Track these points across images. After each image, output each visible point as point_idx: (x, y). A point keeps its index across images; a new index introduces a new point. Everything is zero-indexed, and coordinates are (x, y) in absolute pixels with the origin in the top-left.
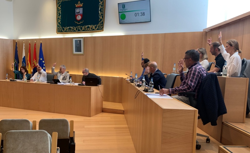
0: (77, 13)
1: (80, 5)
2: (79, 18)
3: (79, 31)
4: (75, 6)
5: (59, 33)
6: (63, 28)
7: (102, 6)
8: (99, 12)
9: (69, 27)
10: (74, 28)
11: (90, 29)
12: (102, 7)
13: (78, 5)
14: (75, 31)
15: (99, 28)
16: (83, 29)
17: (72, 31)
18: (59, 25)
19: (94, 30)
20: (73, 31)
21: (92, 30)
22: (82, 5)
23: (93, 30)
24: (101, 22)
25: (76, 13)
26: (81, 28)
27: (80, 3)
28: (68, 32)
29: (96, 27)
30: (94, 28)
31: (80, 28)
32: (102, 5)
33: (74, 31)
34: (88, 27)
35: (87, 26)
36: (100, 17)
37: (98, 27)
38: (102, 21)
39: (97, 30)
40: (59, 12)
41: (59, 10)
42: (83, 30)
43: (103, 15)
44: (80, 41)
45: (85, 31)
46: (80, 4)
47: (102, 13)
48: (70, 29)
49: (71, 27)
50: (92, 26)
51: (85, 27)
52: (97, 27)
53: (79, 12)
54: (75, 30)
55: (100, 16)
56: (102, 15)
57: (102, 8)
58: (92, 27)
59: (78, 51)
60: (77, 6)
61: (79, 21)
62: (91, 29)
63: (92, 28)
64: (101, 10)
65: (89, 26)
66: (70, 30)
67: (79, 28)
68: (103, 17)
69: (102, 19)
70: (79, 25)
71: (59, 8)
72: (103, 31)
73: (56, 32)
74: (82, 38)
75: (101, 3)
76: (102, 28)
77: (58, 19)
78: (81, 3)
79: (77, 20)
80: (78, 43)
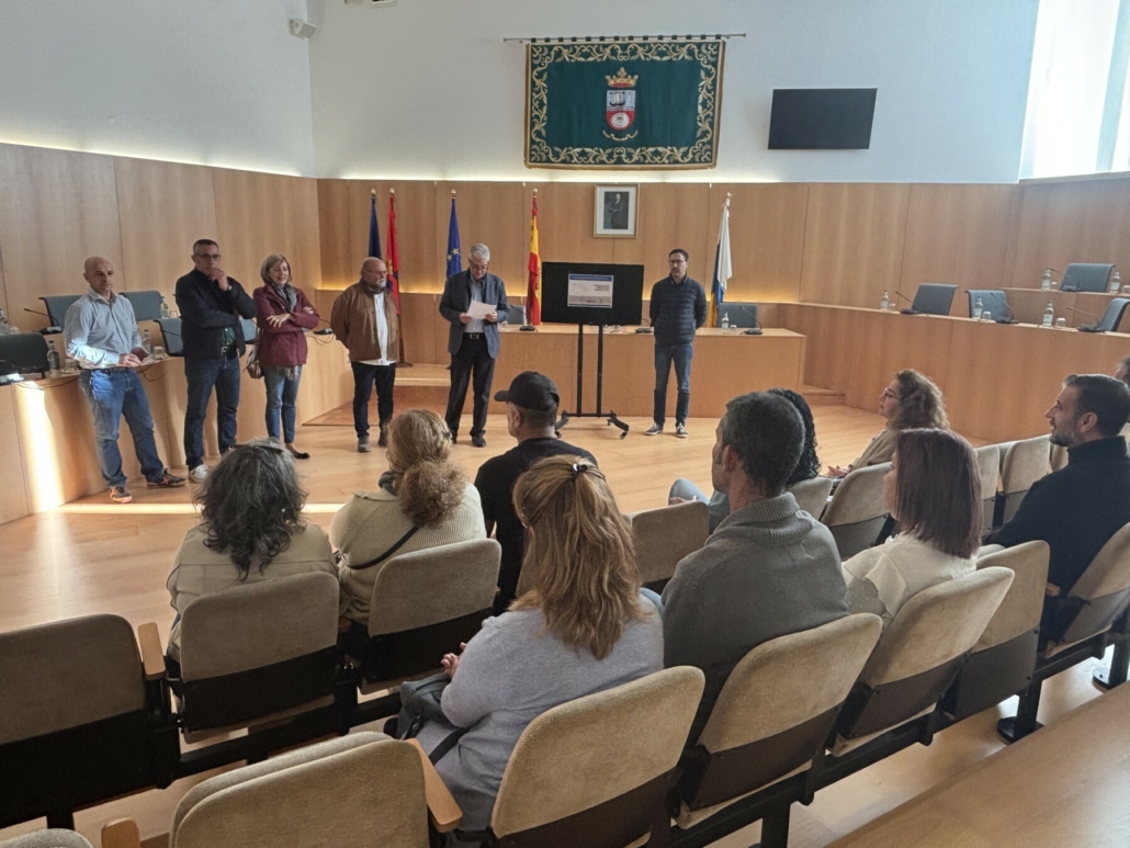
0: (613, 105)
1: (625, 81)
2: (621, 121)
3: (619, 163)
4: (606, 81)
5: (535, 167)
6: (554, 152)
7: (709, 91)
8: (700, 108)
9: (578, 150)
10: (599, 151)
11: (665, 160)
12: (710, 95)
13: (619, 81)
14: (602, 162)
15: (697, 157)
16: (635, 158)
17: (590, 163)
18: (538, 140)
19: (676, 162)
20: (596, 163)
21: (670, 163)
22: (632, 83)
23: (674, 164)
24: (705, 140)
25: (608, 105)
26: (630, 156)
27: (625, 74)
28: (576, 163)
29: (685, 154)
30: (678, 155)
31: (624, 156)
32: (710, 87)
33: (599, 164)
34: (657, 153)
35: (652, 149)
36: (700, 124)
37: (694, 154)
38: (709, 136)
39: (689, 163)
40: (536, 96)
41: (536, 89)
42: (637, 162)
43: (713, 118)
44: (625, 196)
45: (642, 164)
46: (626, 77)
47: (710, 112)
48: (583, 154)
49: (587, 150)
50: (672, 151)
51: (641, 151)
52: (690, 156)
53: (622, 104)
54: (604, 158)
55: (700, 121)
56: (710, 120)
57: (709, 98)
58: (669, 153)
59: (615, 226)
60: (612, 83)
61: (620, 133)
62: (668, 157)
63: (670, 155)
64: (704, 104)
65: (661, 149)
66: (582, 159)
67: (620, 154)
68: (711, 125)
69: (707, 132)
70: (620, 144)
71: (538, 82)
72: (714, 169)
73: (525, 161)
74: (635, 185)
75: (706, 82)
76: (708, 159)
77: (532, 118)
78: (631, 73)
79: (611, 129)
80: (617, 200)
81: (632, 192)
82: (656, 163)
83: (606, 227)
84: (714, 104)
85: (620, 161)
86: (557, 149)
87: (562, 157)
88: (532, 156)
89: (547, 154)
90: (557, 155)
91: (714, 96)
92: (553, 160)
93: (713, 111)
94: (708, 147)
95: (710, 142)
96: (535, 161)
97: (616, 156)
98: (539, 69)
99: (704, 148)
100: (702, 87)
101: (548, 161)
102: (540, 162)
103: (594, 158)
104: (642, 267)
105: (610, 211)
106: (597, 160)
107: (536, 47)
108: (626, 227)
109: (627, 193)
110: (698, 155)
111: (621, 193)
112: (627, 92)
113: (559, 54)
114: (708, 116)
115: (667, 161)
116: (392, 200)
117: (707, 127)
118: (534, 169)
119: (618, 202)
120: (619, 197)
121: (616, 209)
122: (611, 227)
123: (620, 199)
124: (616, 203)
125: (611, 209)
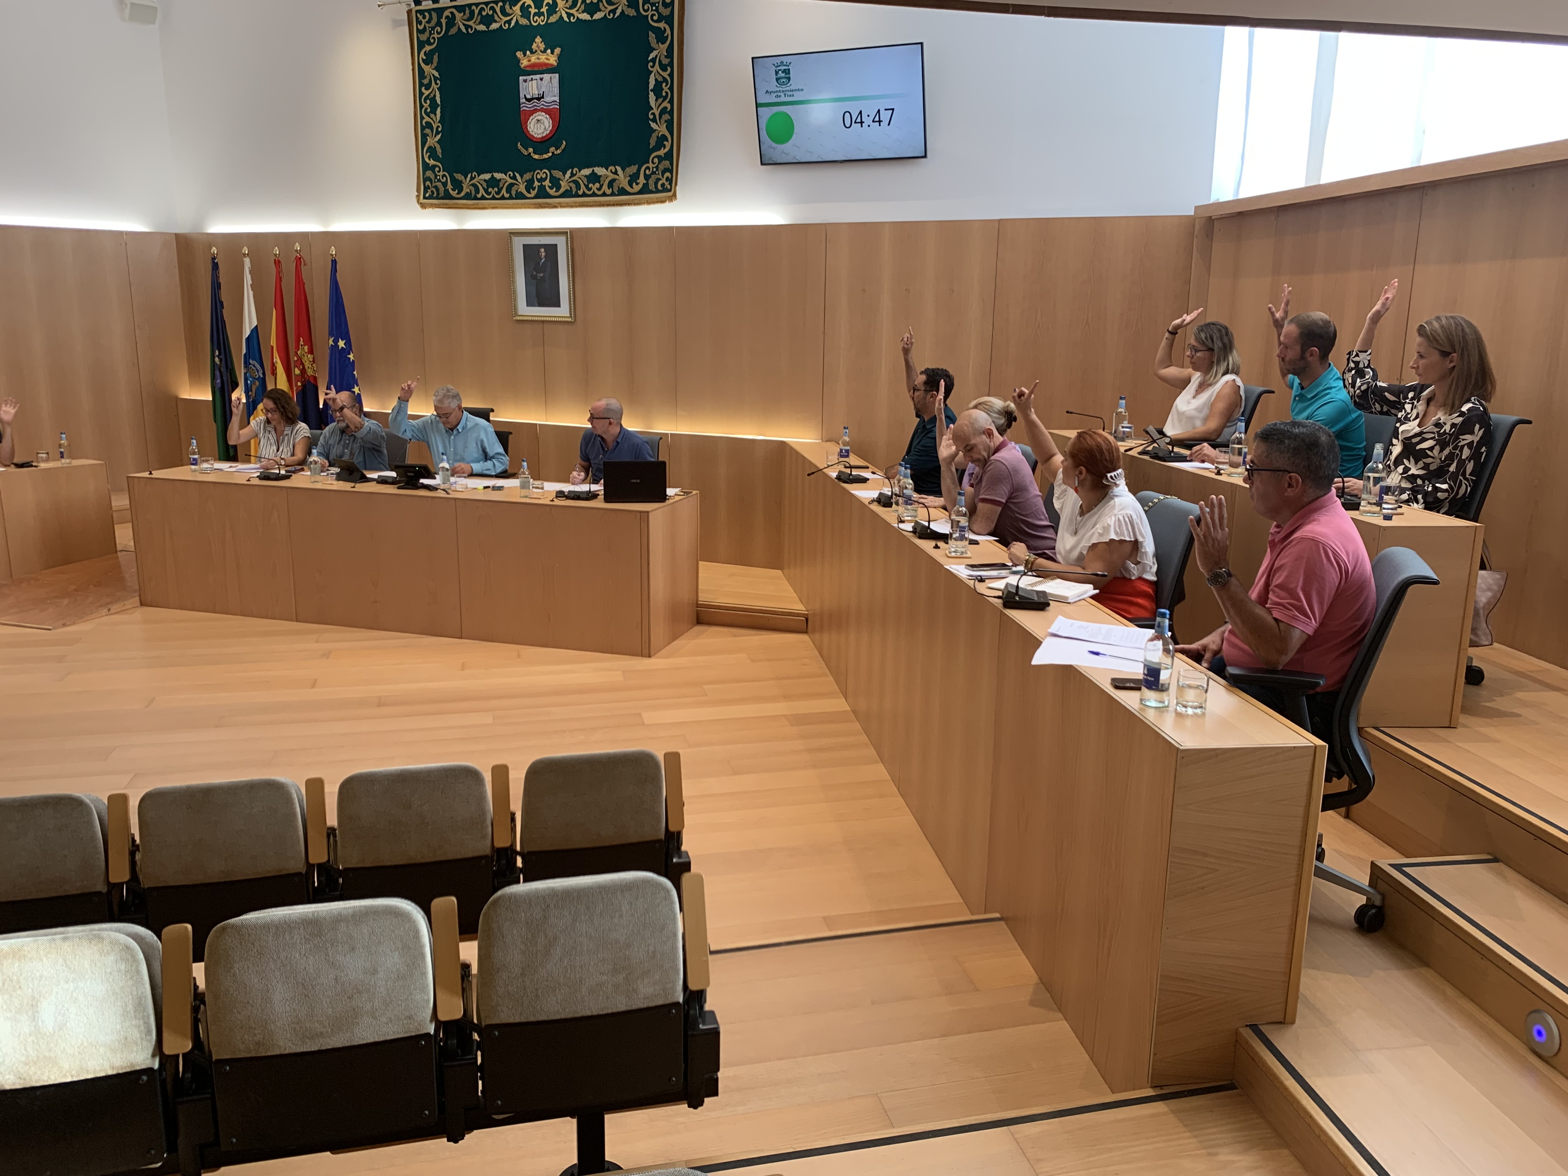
0: (529, 100)
1: (543, 58)
2: (540, 126)
3: (541, 197)
4: (519, 61)
5: (432, 206)
6: (453, 180)
7: (663, 68)
8: (652, 97)
9: (487, 176)
10: (514, 178)
11: (605, 187)
12: (665, 74)
13: (534, 59)
14: (520, 196)
15: (651, 182)
16: (564, 186)
17: (503, 198)
18: (432, 162)
19: (623, 192)
20: (511, 198)
21: (613, 194)
22: (553, 60)
23: (619, 196)
24: (662, 152)
25: (523, 100)
26: (555, 183)
27: (542, 46)
28: (483, 198)
29: (633, 179)
30: (623, 179)
31: (547, 183)
33: (514, 198)
34: (594, 178)
35: (587, 172)
36: (653, 125)
37: (647, 177)
38: (668, 145)
39: (640, 193)
40: (427, 93)
41: (426, 81)
42: (567, 194)
43: (671, 112)
44: (552, 250)
45: (573, 196)
46: (544, 51)
47: (666, 104)
48: (493, 182)
49: (498, 176)
50: (616, 173)
51: (572, 175)
52: (642, 180)
53: (540, 98)
54: (522, 188)
55: (654, 120)
57: (665, 80)
58: (612, 176)
59: (541, 304)
60: (525, 62)
61: (542, 144)
63: (613, 180)
64: (658, 91)
65: (600, 171)
66: (492, 191)
67: (541, 180)
68: (671, 126)
70: (541, 165)
71: (427, 69)
72: (675, 202)
73: (418, 196)
74: (564, 232)
75: (659, 51)
76: (667, 184)
77: (423, 128)
78: (550, 46)
79: (529, 141)
80: (541, 259)
81: (561, 243)
82: (594, 195)
83: (529, 304)
84: (671, 89)
85: (542, 194)
86: (459, 177)
87: (466, 190)
88: (426, 189)
89: (445, 184)
90: (458, 186)
91: (671, 75)
92: (454, 193)
93: (671, 102)
94: (666, 163)
95: (669, 156)
96: (430, 198)
97: (536, 184)
98: (428, 48)
99: (661, 167)
100: (654, 60)
101: (447, 196)
102: (437, 198)
103: (509, 190)
106: (513, 193)
107: (421, 12)
108: (557, 304)
109: (555, 246)
110: (654, 177)
111: (545, 246)
112: (546, 77)
113: (451, 21)
114: (664, 111)
115: (609, 192)
117: (662, 129)
118: (431, 209)
119: (543, 261)
120: (543, 254)
121: (542, 275)
122: (537, 304)
123: (545, 257)
124: (541, 264)
125: (534, 273)
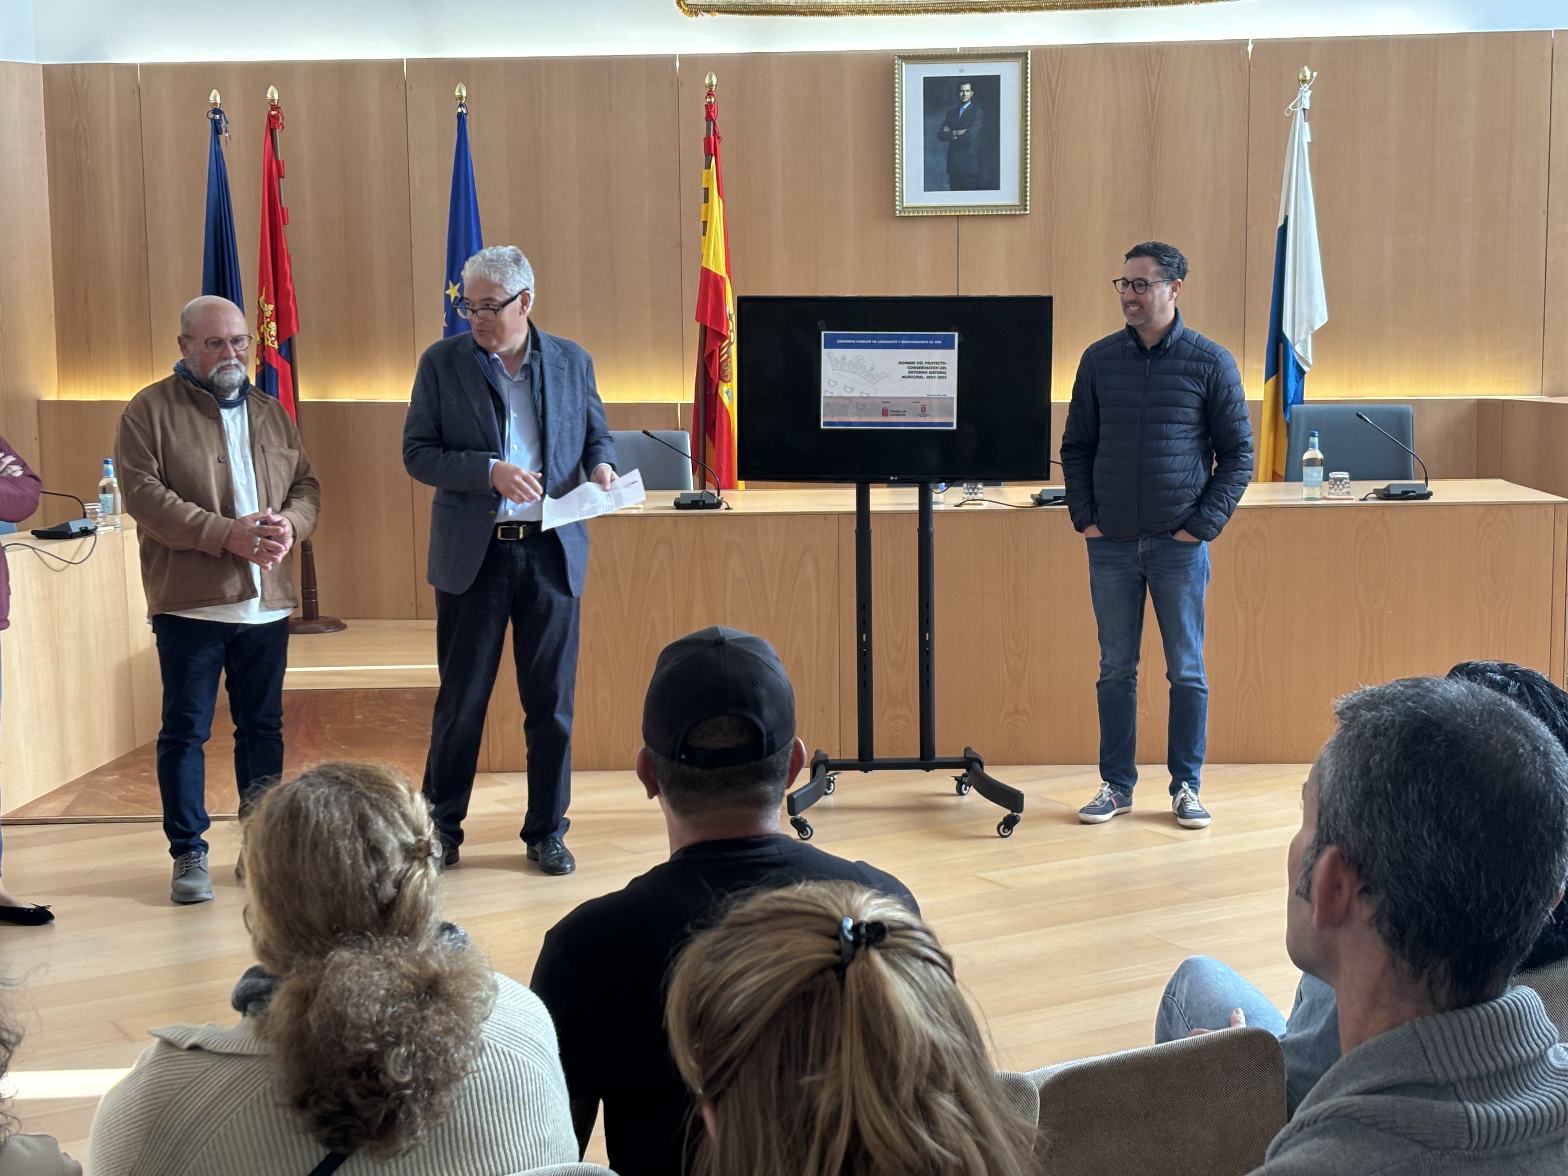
74: (1018, 55)
80: (965, 103)
81: (1010, 73)
83: (931, 184)
104: (1049, 300)
105: (942, 137)
108: (993, 184)
109: (995, 80)
111: (975, 81)
116: (273, 123)
118: (707, 16)
119: (965, 107)
120: (968, 94)
121: (962, 132)
122: (948, 186)
123: (972, 99)
124: (961, 112)
125: (946, 129)
